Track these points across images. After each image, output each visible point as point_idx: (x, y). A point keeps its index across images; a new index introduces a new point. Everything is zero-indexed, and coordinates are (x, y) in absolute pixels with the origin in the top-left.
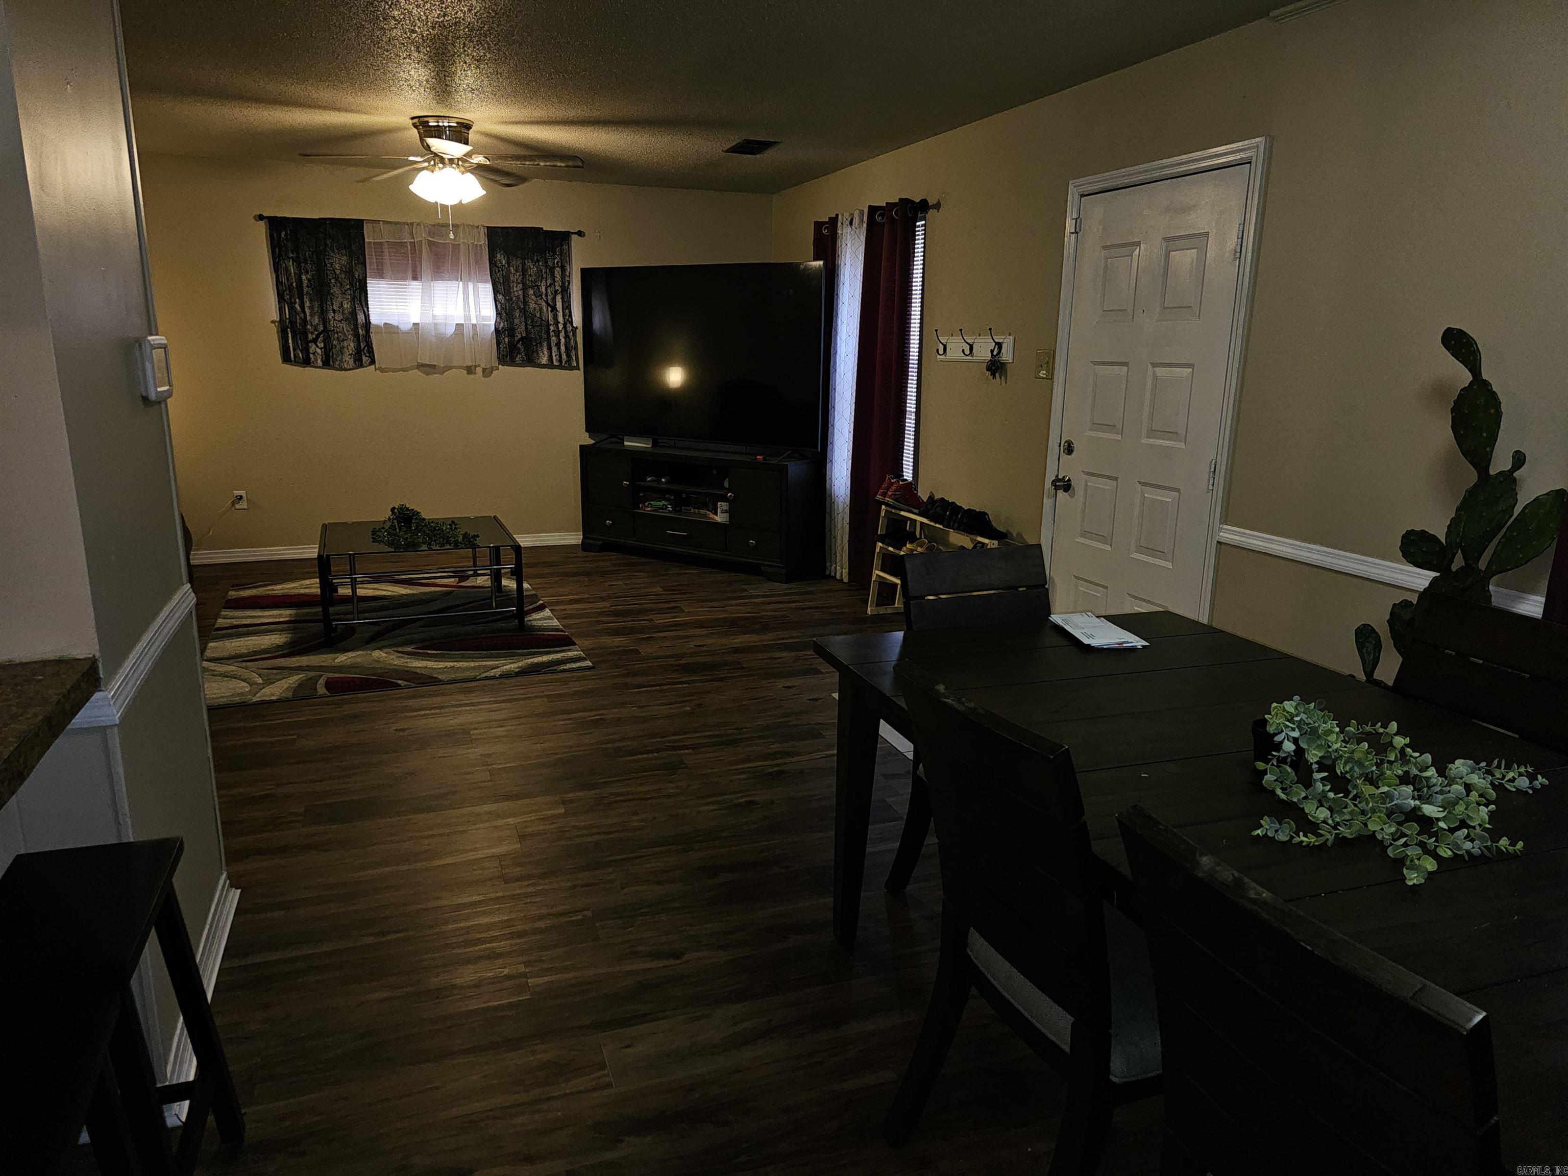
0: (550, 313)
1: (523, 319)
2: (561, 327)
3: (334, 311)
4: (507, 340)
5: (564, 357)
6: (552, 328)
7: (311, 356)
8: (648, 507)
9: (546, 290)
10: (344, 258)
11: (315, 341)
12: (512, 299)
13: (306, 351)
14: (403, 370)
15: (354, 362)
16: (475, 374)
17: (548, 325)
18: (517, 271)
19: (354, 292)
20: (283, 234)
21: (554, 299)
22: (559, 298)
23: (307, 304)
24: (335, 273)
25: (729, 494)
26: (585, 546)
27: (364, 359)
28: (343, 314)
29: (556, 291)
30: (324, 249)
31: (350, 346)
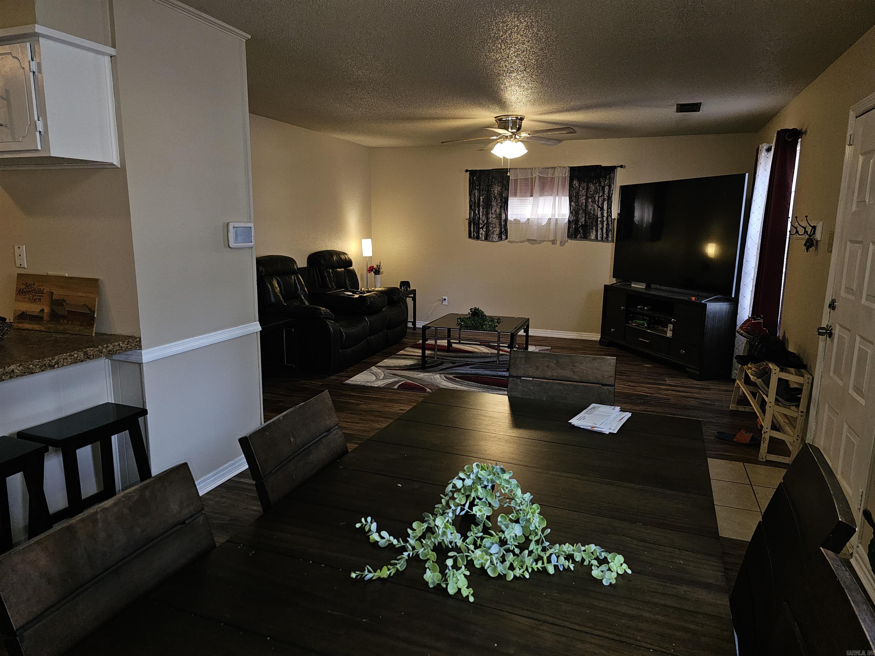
0: (599, 211)
1: (584, 215)
2: (605, 219)
3: (492, 214)
4: (574, 226)
5: (605, 235)
6: (599, 220)
7: (480, 235)
8: (634, 323)
9: (598, 199)
10: (500, 188)
11: (482, 228)
12: (579, 204)
13: (478, 233)
14: (521, 242)
15: (499, 238)
16: (556, 244)
17: (597, 218)
18: (583, 189)
19: (501, 204)
20: (475, 178)
21: (603, 204)
22: (606, 203)
23: (481, 210)
24: (495, 195)
25: (673, 320)
26: (601, 342)
27: (503, 237)
28: (496, 215)
29: (604, 199)
30: (491, 184)
31: (497, 230)
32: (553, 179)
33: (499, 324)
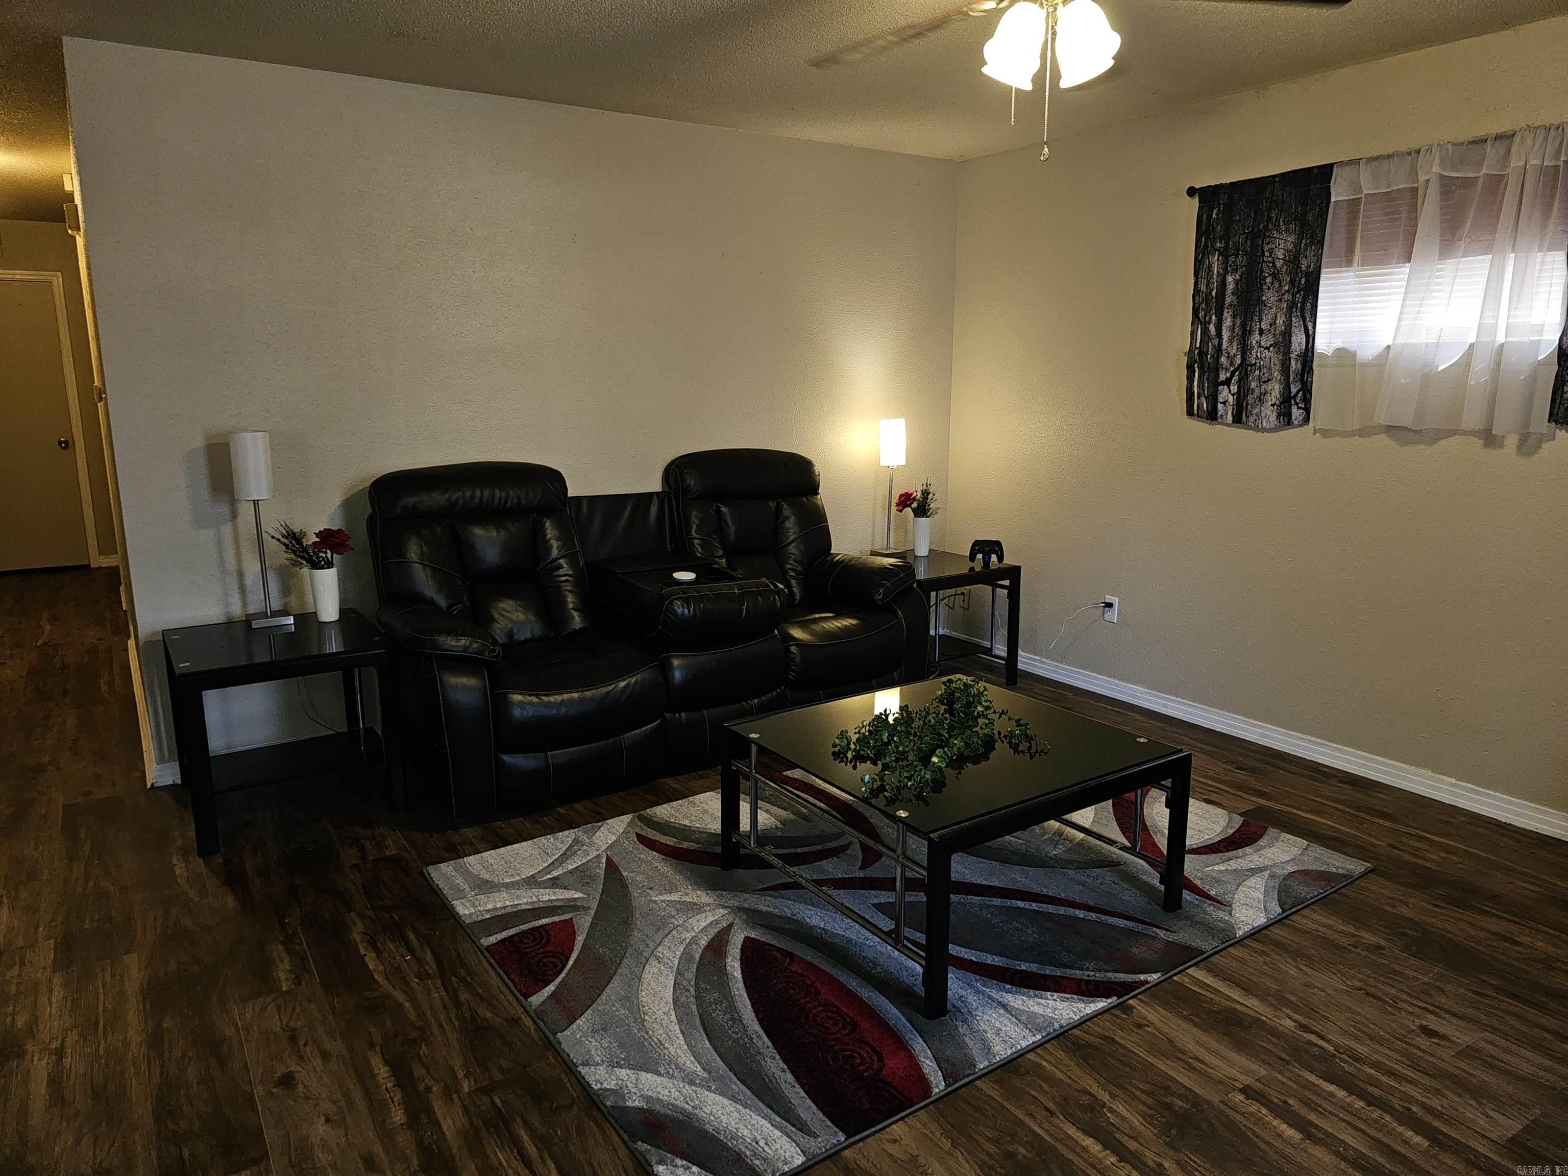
3: (1261, 332)
7: (1220, 406)
10: (1292, 239)
11: (1227, 382)
13: (1213, 399)
14: (1360, 434)
15: (1278, 417)
16: (1500, 446)
19: (1294, 296)
20: (1215, 211)
23: (1227, 322)
24: (1274, 266)
27: (1296, 413)
28: (1274, 335)
30: (1266, 227)
31: (1275, 390)
32: (1497, 183)
33: (1031, 757)
